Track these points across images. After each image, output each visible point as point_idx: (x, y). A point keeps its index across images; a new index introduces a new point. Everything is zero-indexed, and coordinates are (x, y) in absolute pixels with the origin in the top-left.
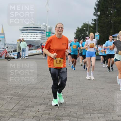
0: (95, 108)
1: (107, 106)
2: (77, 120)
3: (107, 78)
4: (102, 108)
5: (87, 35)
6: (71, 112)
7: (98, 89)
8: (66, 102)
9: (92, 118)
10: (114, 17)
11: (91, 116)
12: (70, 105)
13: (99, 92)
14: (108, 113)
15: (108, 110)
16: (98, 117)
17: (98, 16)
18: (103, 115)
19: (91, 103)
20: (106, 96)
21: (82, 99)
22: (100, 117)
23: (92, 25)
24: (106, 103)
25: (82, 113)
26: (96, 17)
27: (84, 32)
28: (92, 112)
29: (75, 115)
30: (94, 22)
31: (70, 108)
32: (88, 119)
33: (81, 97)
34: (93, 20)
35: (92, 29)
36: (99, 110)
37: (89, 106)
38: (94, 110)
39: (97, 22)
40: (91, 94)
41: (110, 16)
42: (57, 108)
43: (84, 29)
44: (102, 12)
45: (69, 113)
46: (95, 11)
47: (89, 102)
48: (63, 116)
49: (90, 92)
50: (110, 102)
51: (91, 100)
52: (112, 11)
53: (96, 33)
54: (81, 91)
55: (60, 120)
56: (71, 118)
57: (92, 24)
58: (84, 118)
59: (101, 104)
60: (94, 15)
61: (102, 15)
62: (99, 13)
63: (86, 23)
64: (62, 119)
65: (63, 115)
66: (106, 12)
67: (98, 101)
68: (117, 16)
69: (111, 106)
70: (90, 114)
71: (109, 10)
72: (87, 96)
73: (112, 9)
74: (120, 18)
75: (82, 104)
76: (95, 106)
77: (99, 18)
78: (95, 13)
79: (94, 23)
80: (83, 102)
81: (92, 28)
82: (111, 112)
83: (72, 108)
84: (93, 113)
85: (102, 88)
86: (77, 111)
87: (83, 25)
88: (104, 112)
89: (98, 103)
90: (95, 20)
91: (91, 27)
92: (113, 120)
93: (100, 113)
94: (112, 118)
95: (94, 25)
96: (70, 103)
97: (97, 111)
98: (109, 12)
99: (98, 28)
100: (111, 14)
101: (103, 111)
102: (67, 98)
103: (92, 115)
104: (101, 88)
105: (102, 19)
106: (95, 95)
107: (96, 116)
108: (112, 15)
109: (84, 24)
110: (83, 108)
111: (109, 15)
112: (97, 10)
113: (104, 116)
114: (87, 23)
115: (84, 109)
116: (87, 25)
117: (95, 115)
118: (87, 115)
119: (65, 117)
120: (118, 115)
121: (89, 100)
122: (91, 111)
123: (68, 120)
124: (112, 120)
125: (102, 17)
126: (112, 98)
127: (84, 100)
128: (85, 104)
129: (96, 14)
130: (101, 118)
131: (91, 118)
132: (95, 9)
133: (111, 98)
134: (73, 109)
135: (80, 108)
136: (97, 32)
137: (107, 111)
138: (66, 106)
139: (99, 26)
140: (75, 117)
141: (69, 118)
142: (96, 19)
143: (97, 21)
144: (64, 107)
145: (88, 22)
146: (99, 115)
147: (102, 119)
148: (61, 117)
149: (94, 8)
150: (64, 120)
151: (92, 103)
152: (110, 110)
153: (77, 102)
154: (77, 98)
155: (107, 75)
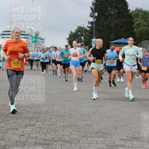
0: (93, 131)
1: (107, 128)
2: (71, 146)
3: (107, 94)
4: (101, 130)
5: (82, 40)
6: (63, 135)
7: (96, 107)
8: (57, 123)
9: (90, 142)
10: (115, 20)
11: (87, 140)
12: (62, 127)
13: (97, 111)
14: (109, 136)
15: (108, 132)
16: (97, 142)
17: (95, 17)
18: (102, 139)
19: (87, 125)
20: (106, 115)
21: (77, 119)
22: (99, 141)
23: (88, 29)
24: (106, 125)
25: (77, 137)
26: (93, 19)
27: (79, 37)
28: (89, 136)
29: (68, 139)
30: (90, 25)
31: (62, 131)
32: (84, 144)
33: (75, 116)
34: (89, 22)
35: (87, 33)
36: (97, 133)
37: (85, 128)
38: (91, 133)
39: (94, 25)
40: (88, 113)
41: (110, 17)
42: (47, 131)
43: (79, 33)
44: (100, 13)
45: (60, 136)
46: (91, 12)
47: (85, 123)
48: (54, 141)
49: (87, 111)
50: (110, 123)
51: (87, 120)
52: (112, 12)
53: (93, 38)
54: (76, 110)
55: (49, 146)
56: (63, 142)
57: (88, 27)
58: (79, 142)
59: (100, 125)
60: (91, 16)
61: (101, 16)
62: (96, 14)
63: (80, 26)
64: (52, 144)
65: (53, 139)
66: (105, 13)
67: (96, 122)
68: (119, 18)
69: (113, 128)
70: (86, 138)
71: (109, 10)
72: (82, 115)
73: (112, 9)
74: (122, 20)
75: (77, 125)
76: (92, 128)
77: (96, 20)
78: (91, 14)
79: (90, 27)
80: (78, 123)
81: (89, 33)
82: (113, 135)
83: (64, 130)
84: (91, 137)
85: (101, 106)
86: (71, 134)
87: (77, 29)
88: (104, 135)
89: (96, 124)
90: (92, 23)
91: (87, 31)
92: (115, 145)
93: (99, 137)
94: (113, 143)
95: (90, 29)
96: (62, 124)
97: (95, 134)
98: (108, 13)
99: (95, 32)
100: (111, 15)
101: (102, 134)
102: (58, 118)
103: (89, 139)
104: (99, 105)
105: (100, 21)
106: (93, 114)
107: (94, 140)
108: (112, 17)
109: (79, 27)
110: (78, 130)
111: (108, 16)
112: (94, 11)
113: (104, 140)
114: (82, 26)
115: (79, 132)
116: (82, 28)
117: (93, 138)
118: (83, 139)
119: (55, 141)
120: (120, 139)
121: (86, 120)
122: (88, 134)
123: (60, 145)
124: (113, 144)
125: (100, 20)
126: (114, 118)
127: (79, 120)
128: (80, 125)
129: (93, 15)
130: (99, 143)
131: (88, 143)
132: (92, 8)
133: (112, 118)
134: (66, 132)
135: (74, 131)
136: (95, 37)
137: (107, 134)
138: (57, 129)
139: (97, 30)
140: (68, 142)
141: (61, 143)
142: (93, 21)
143: (94, 23)
144: (55, 129)
145: (84, 25)
146: (97, 139)
147: (101, 143)
148: (51, 141)
149: (90, 8)
150: (55, 145)
151: (89, 124)
152: (111, 132)
153: (70, 123)
154: (70, 118)
155: (107, 90)
